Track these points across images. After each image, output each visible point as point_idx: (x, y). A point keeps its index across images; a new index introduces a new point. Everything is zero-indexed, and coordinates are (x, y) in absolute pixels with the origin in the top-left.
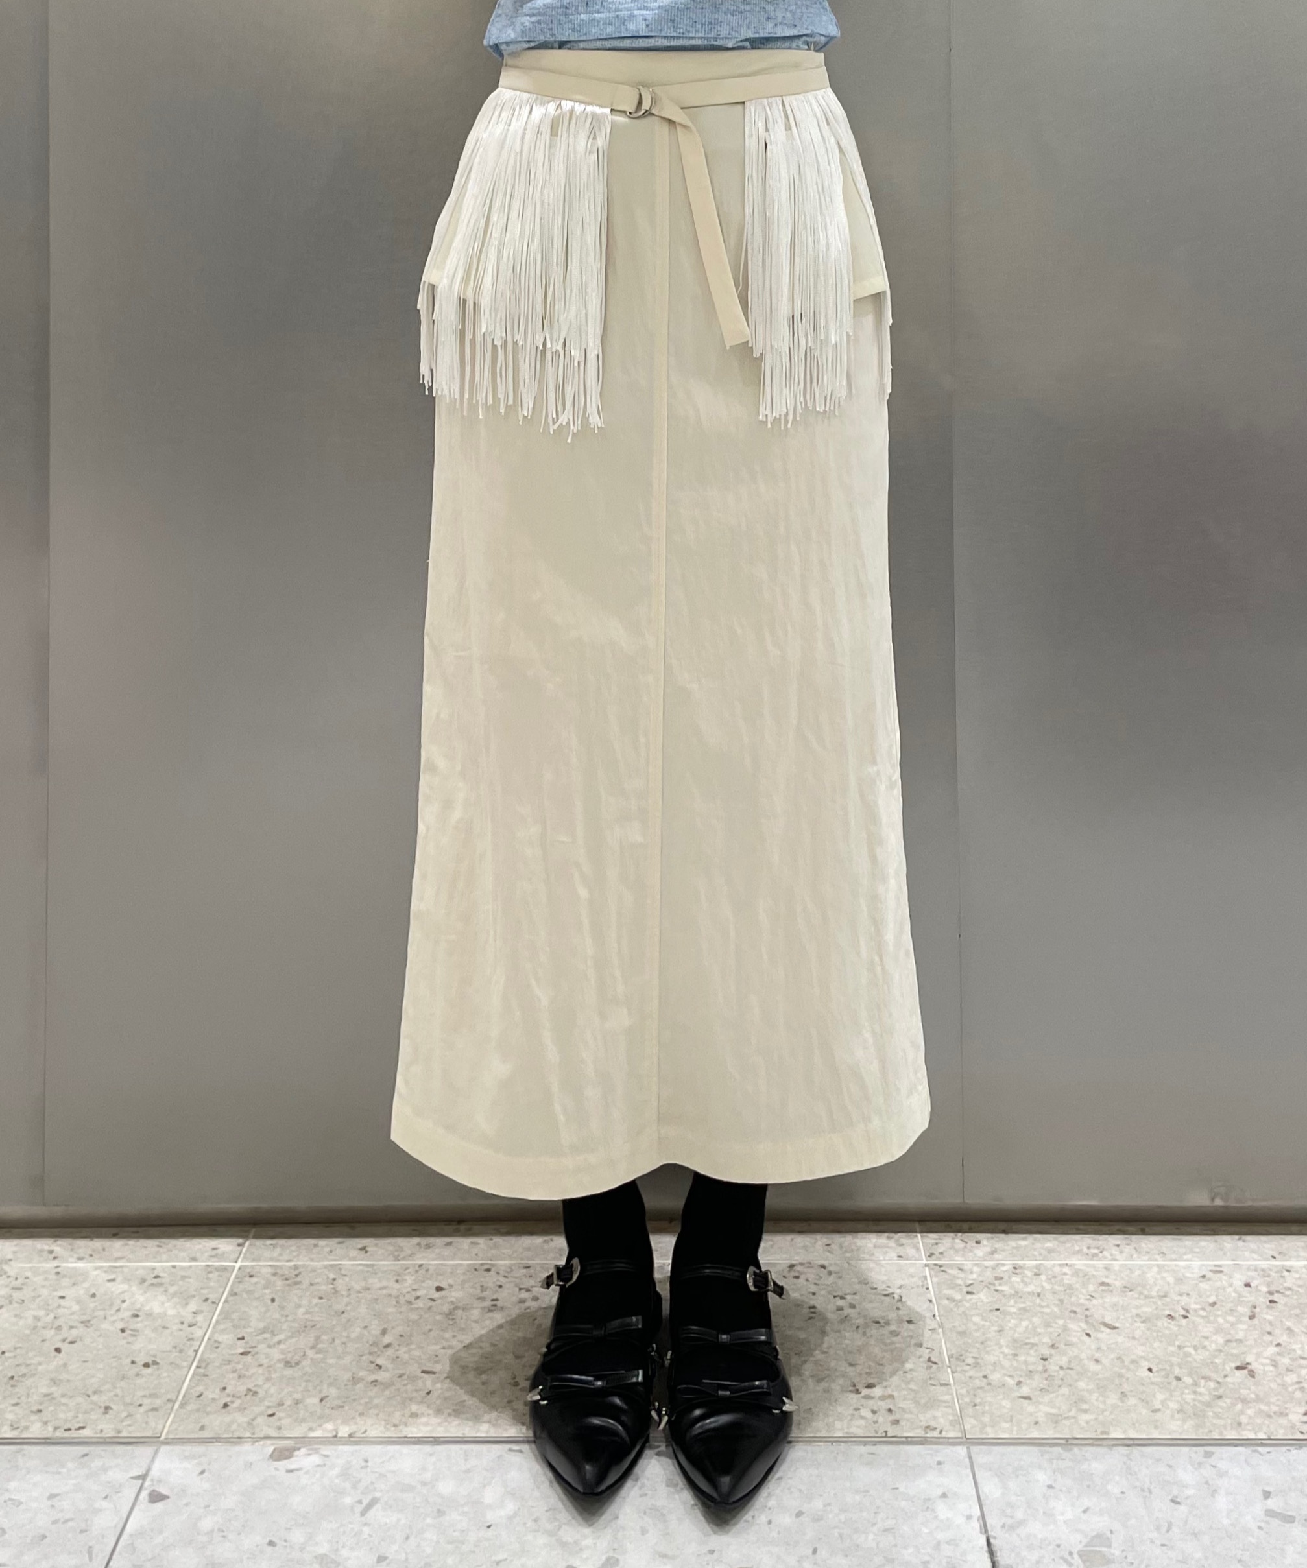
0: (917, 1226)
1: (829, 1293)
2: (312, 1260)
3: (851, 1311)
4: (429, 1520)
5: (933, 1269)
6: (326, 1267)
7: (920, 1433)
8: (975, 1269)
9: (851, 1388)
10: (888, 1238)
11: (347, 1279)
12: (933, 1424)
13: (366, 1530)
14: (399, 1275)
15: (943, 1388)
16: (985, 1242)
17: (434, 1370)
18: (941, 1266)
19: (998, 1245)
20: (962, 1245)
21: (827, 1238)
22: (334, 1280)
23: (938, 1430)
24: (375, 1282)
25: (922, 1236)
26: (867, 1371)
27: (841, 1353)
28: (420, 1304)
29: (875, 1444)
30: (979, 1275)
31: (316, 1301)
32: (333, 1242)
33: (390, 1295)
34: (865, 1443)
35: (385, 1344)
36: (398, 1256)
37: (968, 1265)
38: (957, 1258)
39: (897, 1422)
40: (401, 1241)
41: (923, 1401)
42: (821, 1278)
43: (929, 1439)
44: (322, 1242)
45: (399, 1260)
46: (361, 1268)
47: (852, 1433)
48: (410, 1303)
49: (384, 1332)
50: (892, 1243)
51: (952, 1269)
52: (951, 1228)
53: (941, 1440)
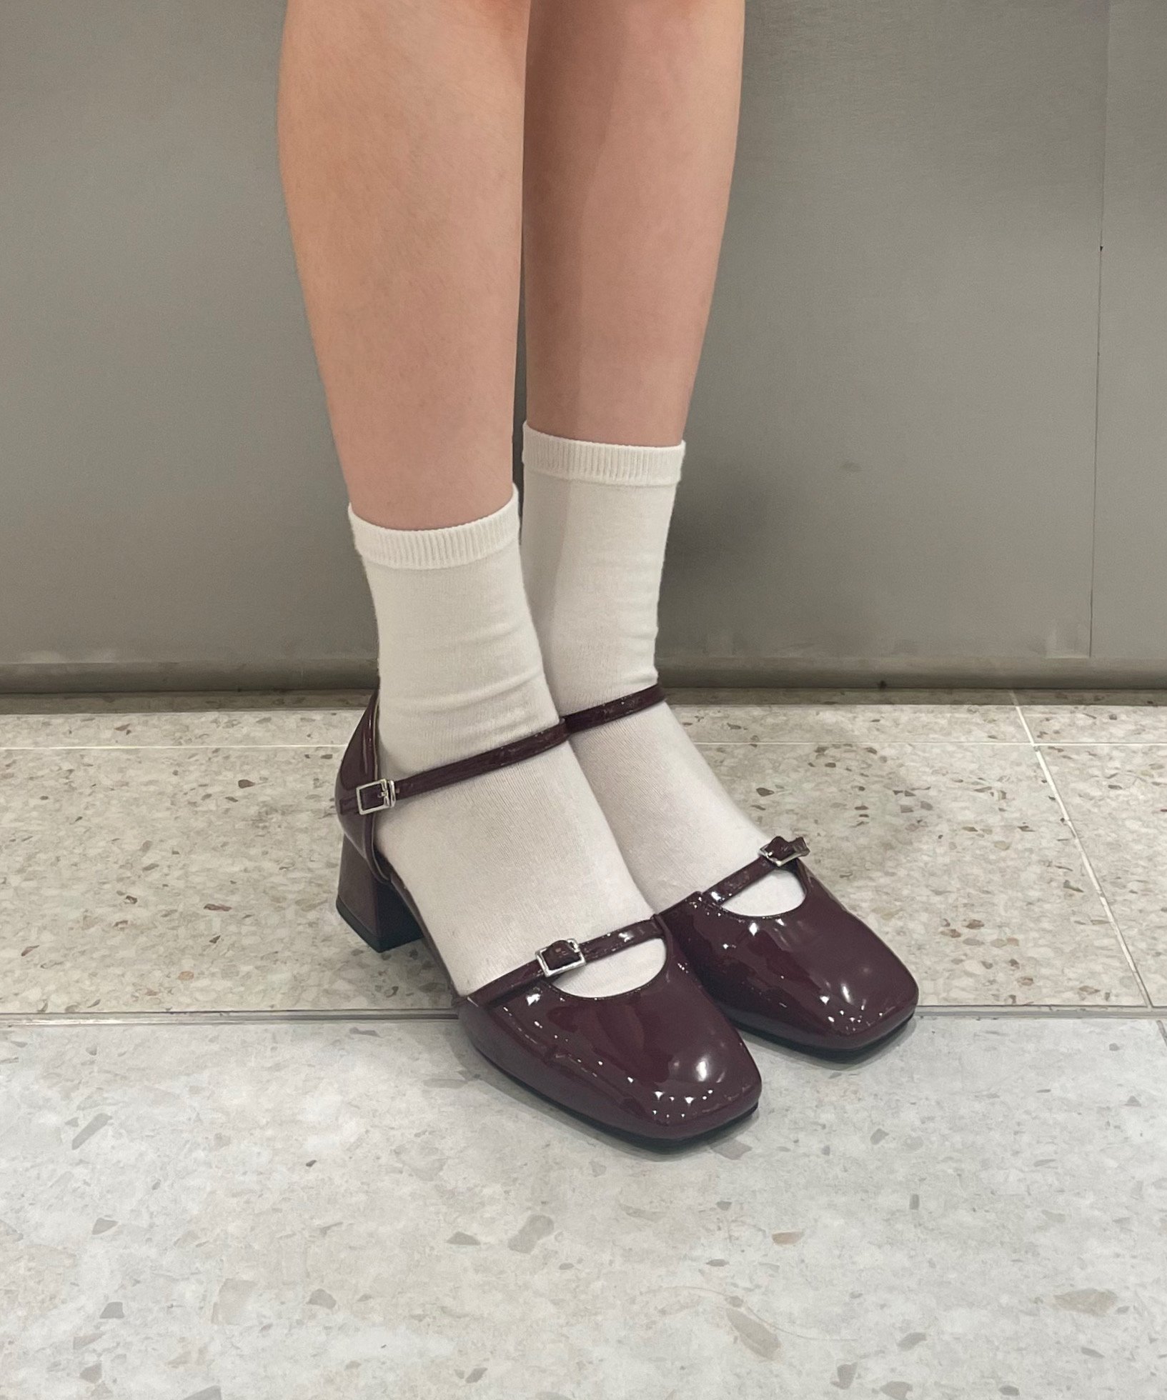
0: (1012, 694)
1: (887, 787)
2: (36, 744)
3: (925, 812)
4: (200, 1154)
5: (1049, 754)
6: (58, 753)
7: (1070, 997)
8: (1115, 753)
9: (941, 929)
10: (970, 711)
11: (91, 771)
12: (1091, 983)
13: (81, 1172)
14: (179, 765)
15: (1096, 928)
16: (1123, 717)
17: (227, 905)
18: (1060, 750)
19: (1147, 721)
20: (1090, 721)
21: (872, 711)
22: (71, 771)
23: (1103, 993)
24: (137, 775)
25: (1022, 710)
26: (965, 901)
27: (916, 874)
28: (211, 805)
29: (996, 1016)
30: (1123, 763)
31: (35, 802)
32: (76, 719)
33: (161, 793)
34: (979, 1016)
35: (144, 866)
36: (181, 738)
37: (1103, 749)
38: (1084, 739)
39: (1028, 981)
40: (186, 718)
41: (1067, 949)
42: (870, 766)
43: (1088, 1009)
44: (58, 720)
45: (180, 744)
46: (118, 754)
47: (955, 1000)
48: (194, 804)
49: (147, 847)
50: (977, 718)
51: (1078, 753)
52: (1066, 698)
53: (1110, 1010)
